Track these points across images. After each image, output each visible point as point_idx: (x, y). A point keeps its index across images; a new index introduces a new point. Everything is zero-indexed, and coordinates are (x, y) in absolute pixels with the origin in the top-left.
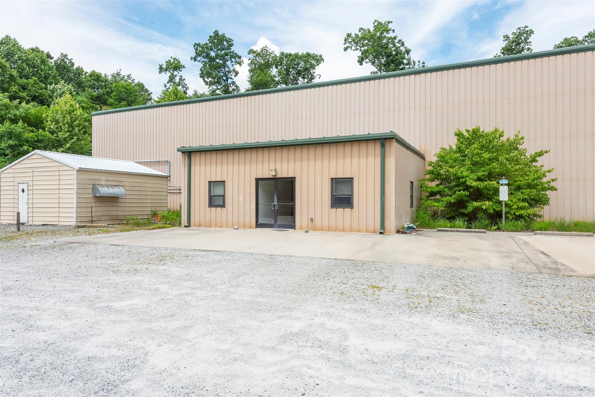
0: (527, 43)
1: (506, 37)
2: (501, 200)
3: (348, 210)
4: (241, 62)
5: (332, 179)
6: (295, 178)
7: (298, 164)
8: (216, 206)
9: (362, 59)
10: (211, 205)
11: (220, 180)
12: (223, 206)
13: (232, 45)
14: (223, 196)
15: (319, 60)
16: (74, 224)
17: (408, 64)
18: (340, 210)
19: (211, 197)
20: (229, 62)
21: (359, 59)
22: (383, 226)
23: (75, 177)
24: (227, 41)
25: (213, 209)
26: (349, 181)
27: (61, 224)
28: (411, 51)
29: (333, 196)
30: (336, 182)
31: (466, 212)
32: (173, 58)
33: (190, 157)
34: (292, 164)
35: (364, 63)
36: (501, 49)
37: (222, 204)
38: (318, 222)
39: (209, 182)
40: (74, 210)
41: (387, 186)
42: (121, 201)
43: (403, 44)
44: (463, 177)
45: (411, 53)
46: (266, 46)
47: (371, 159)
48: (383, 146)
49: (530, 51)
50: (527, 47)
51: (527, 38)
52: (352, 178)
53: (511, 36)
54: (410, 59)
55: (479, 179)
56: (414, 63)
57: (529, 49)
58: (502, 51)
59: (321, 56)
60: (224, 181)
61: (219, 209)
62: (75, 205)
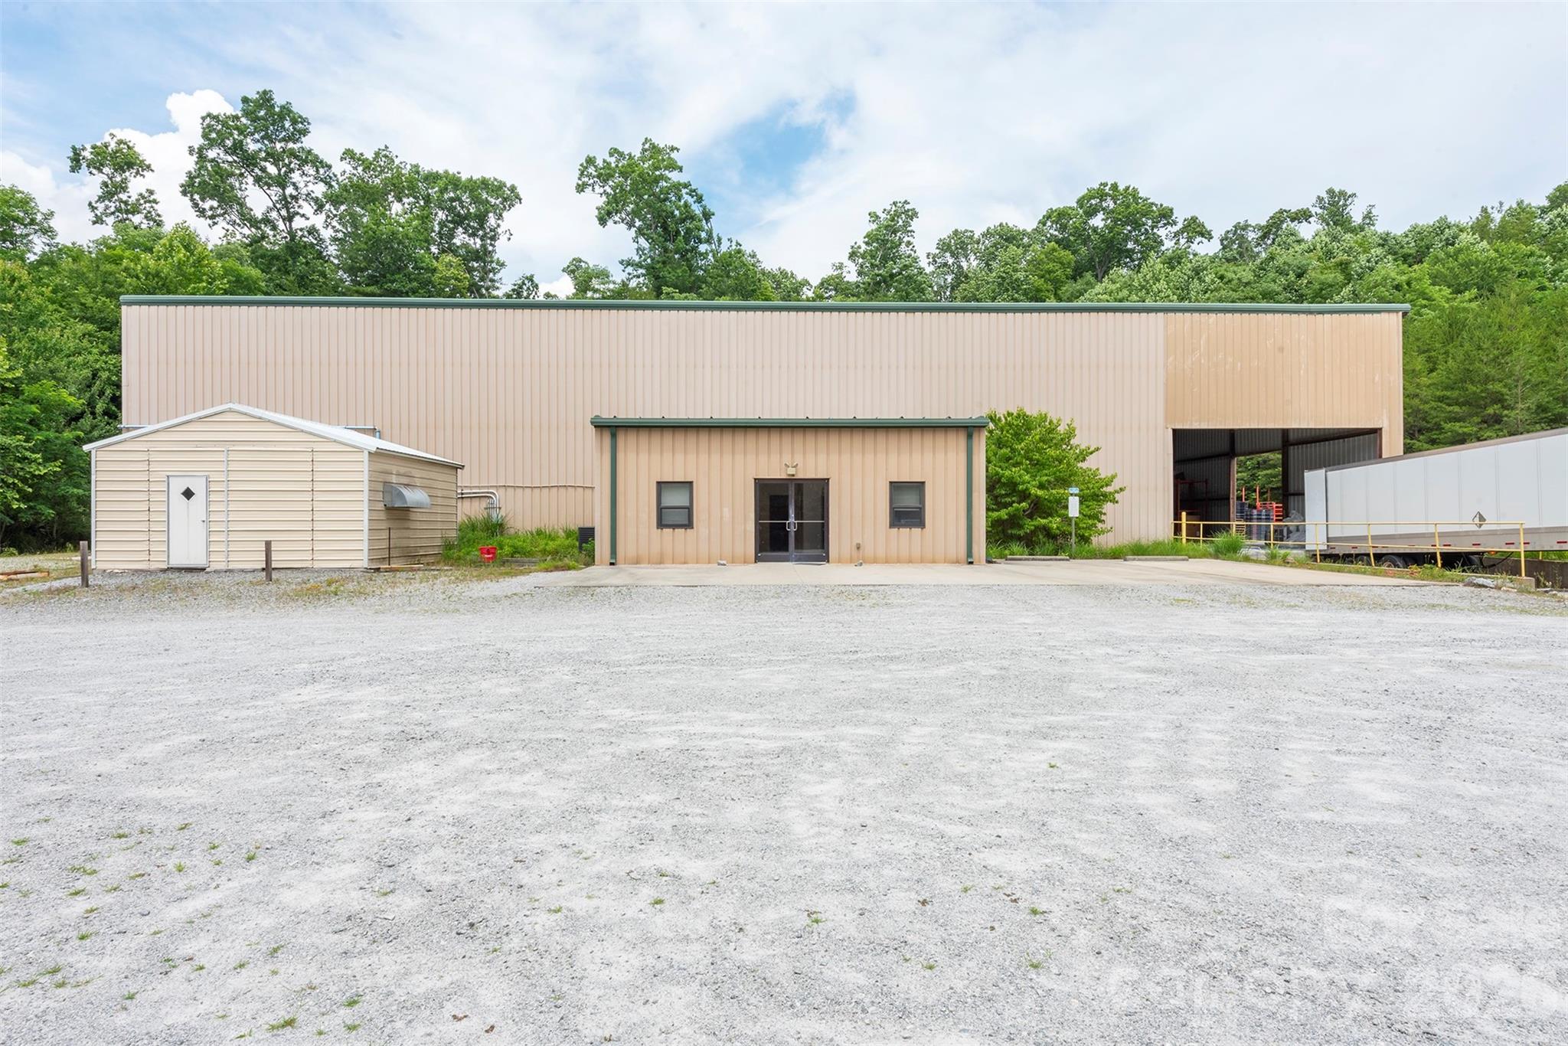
0: (908, 231)
1: (874, 217)
2: (1070, 515)
3: (916, 531)
4: (331, 178)
5: (891, 482)
6: (828, 479)
7: (834, 457)
8: (674, 526)
9: (609, 214)
10: (661, 525)
11: (683, 480)
12: (689, 525)
13: (304, 132)
14: (689, 509)
15: (510, 197)
16: (365, 564)
17: (709, 241)
18: (905, 531)
19: (660, 510)
20: (297, 173)
21: (600, 213)
22: (970, 553)
23: (365, 467)
24: (294, 122)
25: (668, 531)
26: (920, 486)
27: (317, 565)
28: (713, 214)
29: (892, 508)
30: (896, 487)
31: (1022, 533)
32: (115, 139)
33: (614, 436)
34: (822, 457)
35: (610, 223)
36: (865, 234)
37: (687, 523)
38: (868, 550)
39: (658, 483)
40: (365, 536)
41: (975, 495)
42: (413, 516)
43: (700, 199)
44: (1023, 483)
45: (713, 220)
46: (386, 147)
47: (952, 455)
48: (970, 437)
49: (911, 247)
50: (906, 239)
51: (906, 224)
52: (923, 483)
53: (883, 216)
54: (711, 230)
55: (1041, 486)
56: (719, 240)
57: (909, 243)
58: (866, 240)
59: (513, 189)
60: (691, 483)
61: (680, 531)
62: (365, 526)
